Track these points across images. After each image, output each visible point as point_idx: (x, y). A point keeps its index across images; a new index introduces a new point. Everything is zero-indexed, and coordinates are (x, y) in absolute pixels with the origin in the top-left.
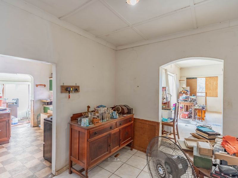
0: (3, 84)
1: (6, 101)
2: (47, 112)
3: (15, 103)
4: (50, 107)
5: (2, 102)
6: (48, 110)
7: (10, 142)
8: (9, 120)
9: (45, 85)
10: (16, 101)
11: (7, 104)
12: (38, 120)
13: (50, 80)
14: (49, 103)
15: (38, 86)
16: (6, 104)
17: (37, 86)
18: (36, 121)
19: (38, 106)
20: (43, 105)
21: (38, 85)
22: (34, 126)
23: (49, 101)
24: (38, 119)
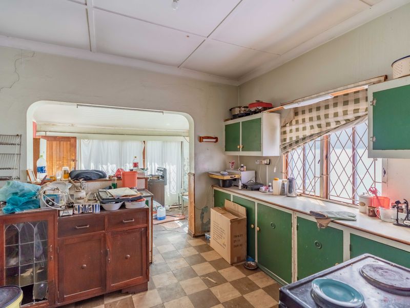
0: (144, 142)
1: (143, 174)
2: (223, 204)
3: (161, 176)
4: (232, 194)
5: (137, 176)
6: (226, 201)
7: (149, 287)
8: (147, 229)
9: (216, 138)
10: (162, 172)
11: (146, 179)
12: (202, 221)
13: (226, 126)
14: (228, 181)
15: (204, 140)
16: (144, 180)
17: (201, 139)
18: (199, 222)
19: (202, 186)
20: (213, 186)
21: (203, 138)
22: (196, 235)
23: (227, 177)
24: (202, 218)
